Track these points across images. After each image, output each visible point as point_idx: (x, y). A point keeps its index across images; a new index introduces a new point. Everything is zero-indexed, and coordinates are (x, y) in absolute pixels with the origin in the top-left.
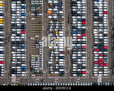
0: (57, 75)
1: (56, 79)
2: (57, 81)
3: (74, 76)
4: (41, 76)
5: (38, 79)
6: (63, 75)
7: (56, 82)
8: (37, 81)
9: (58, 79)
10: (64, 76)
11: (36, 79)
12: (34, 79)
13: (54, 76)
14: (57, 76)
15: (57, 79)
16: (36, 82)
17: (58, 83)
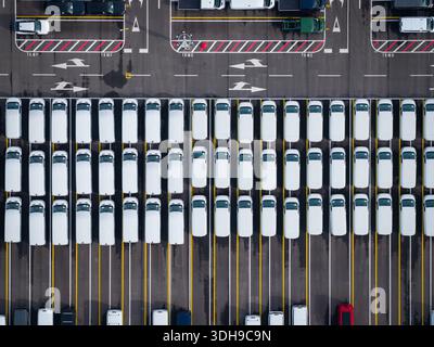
0: (258, 20)
1: (244, 59)
2: (251, 76)
3: (415, 35)
4: (101, 30)
5: (78, 63)
6: (307, 24)
7: (239, 86)
8: (72, 75)
9: (266, 59)
10: (316, 35)
11: (57, 58)
12: (43, 62)
13: (223, 30)
14: (255, 31)
15: (256, 63)
16: (61, 86)
17: (266, 95)
